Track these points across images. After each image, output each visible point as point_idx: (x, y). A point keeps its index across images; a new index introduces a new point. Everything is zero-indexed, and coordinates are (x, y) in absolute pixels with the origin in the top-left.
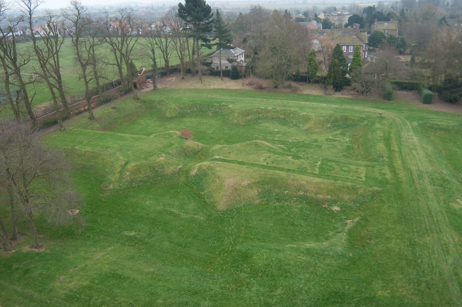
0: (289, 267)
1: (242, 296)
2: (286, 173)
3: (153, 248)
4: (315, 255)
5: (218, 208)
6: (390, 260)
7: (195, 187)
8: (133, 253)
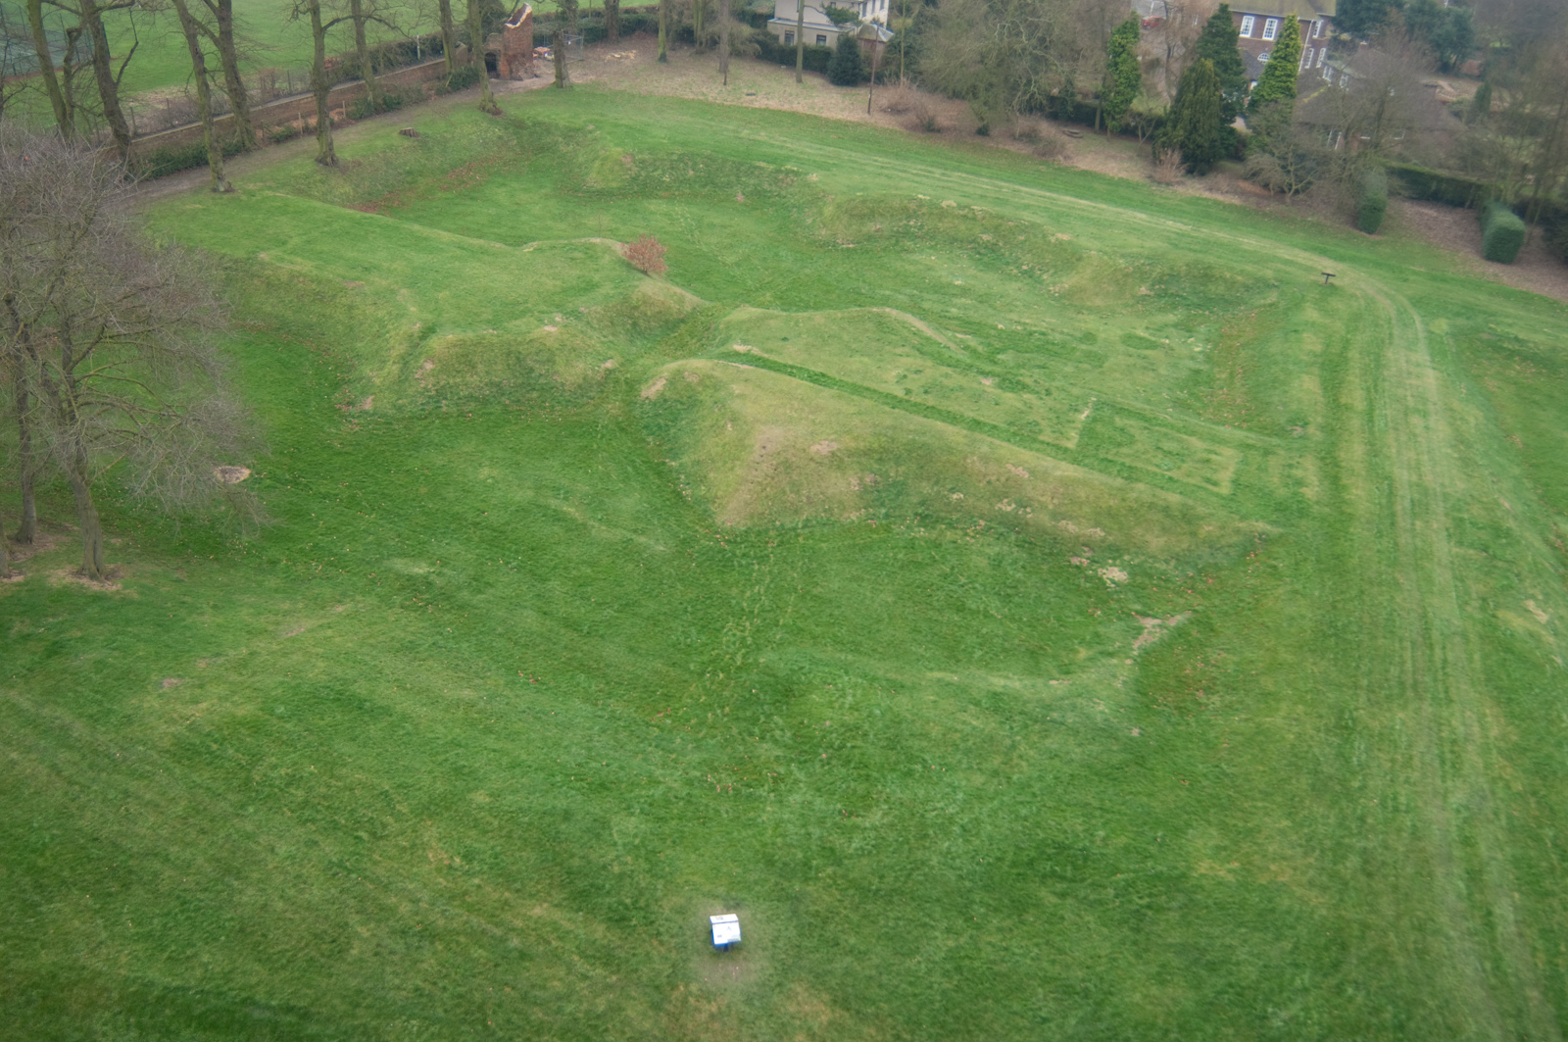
0: (925, 744)
1: (752, 814)
2: (965, 432)
3: (484, 626)
4: (1016, 718)
5: (719, 520)
6: (1261, 768)
7: (650, 439)
8: (413, 633)
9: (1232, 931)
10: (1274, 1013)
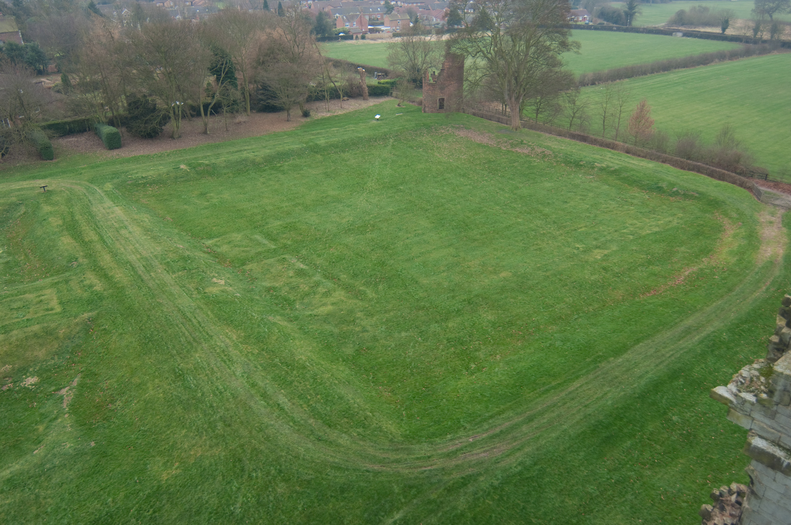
9: (195, 492)
10: (234, 508)
